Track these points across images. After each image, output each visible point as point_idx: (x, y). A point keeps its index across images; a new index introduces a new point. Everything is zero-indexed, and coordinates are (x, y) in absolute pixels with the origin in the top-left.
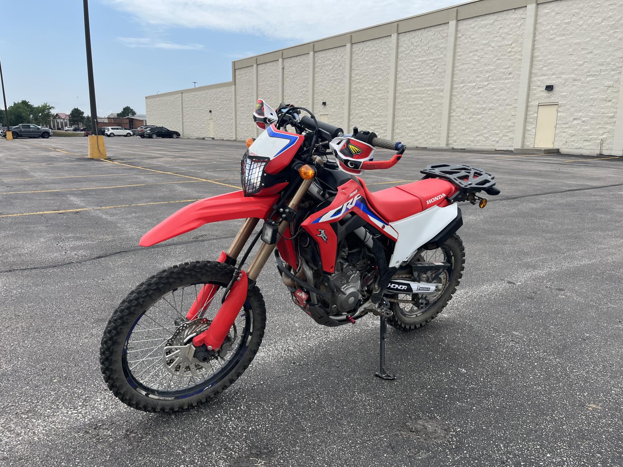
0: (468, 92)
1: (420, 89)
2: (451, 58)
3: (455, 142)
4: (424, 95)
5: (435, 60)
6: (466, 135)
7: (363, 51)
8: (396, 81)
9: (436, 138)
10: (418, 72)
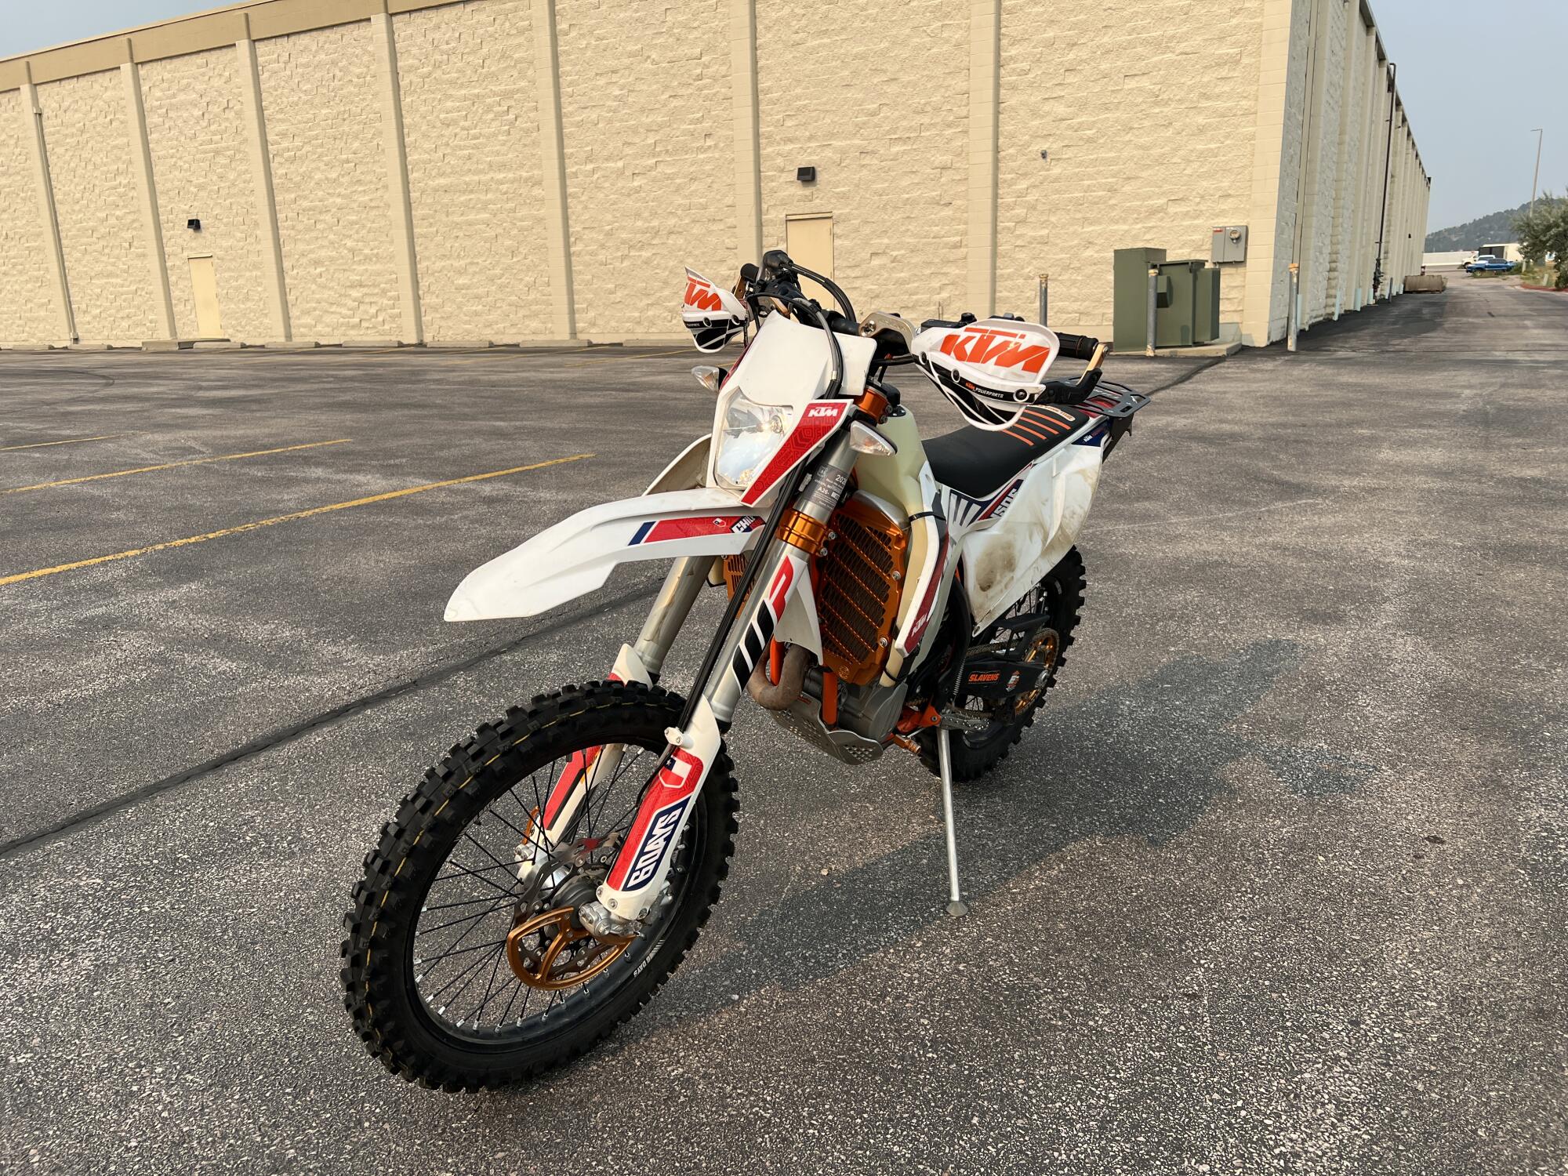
0: (607, 185)
1: (476, 178)
2: (551, 92)
3: (593, 324)
4: (490, 196)
5: (507, 95)
6: (619, 306)
7: (293, 64)
8: (403, 156)
9: (541, 316)
10: (463, 129)
